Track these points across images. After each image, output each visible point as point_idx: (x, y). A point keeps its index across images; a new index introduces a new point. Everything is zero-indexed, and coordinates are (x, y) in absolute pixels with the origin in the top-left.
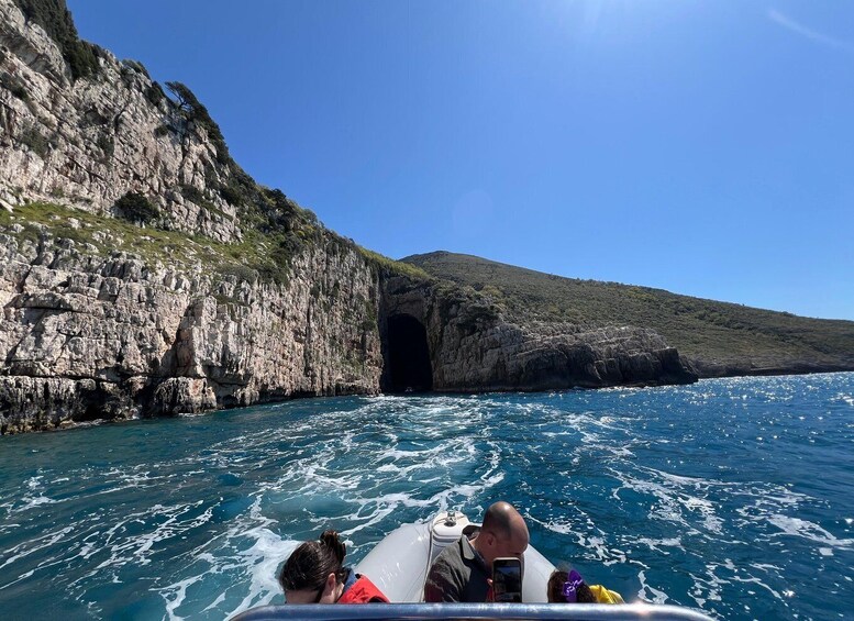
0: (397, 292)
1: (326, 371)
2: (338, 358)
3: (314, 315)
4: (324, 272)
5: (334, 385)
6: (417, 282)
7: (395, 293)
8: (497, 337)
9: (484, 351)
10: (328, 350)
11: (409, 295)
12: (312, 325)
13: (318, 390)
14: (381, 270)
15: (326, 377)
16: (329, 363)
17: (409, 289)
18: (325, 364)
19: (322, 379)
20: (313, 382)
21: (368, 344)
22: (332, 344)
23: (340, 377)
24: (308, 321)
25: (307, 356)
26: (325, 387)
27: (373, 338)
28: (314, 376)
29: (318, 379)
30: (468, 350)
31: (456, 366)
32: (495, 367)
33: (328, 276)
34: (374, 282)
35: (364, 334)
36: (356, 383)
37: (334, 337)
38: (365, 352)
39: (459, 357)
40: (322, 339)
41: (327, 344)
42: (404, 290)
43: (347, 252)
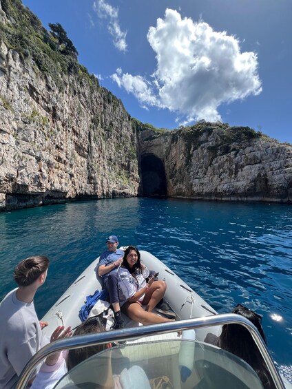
0: (147, 140)
1: (105, 181)
2: (114, 174)
3: (94, 137)
4: (102, 113)
5: (111, 191)
6: (158, 134)
7: (145, 140)
8: (258, 154)
9: (239, 167)
10: (106, 167)
11: (154, 142)
12: (93, 145)
13: (100, 194)
14: (137, 126)
15: (105, 185)
16: (107, 176)
17: (155, 138)
18: (104, 176)
19: (102, 187)
20: (95, 188)
21: (131, 167)
22: (109, 164)
23: (115, 186)
24: (90, 142)
25: (90, 168)
26: (105, 192)
27: (134, 164)
28: (95, 184)
29: (99, 186)
30: (220, 167)
31: (206, 180)
32: (254, 181)
33: (105, 117)
34: (134, 132)
35: (129, 161)
36: (125, 190)
37: (110, 160)
38: (129, 173)
39: (209, 174)
40: (101, 158)
41: (106, 163)
42: (151, 138)
43: (118, 106)
